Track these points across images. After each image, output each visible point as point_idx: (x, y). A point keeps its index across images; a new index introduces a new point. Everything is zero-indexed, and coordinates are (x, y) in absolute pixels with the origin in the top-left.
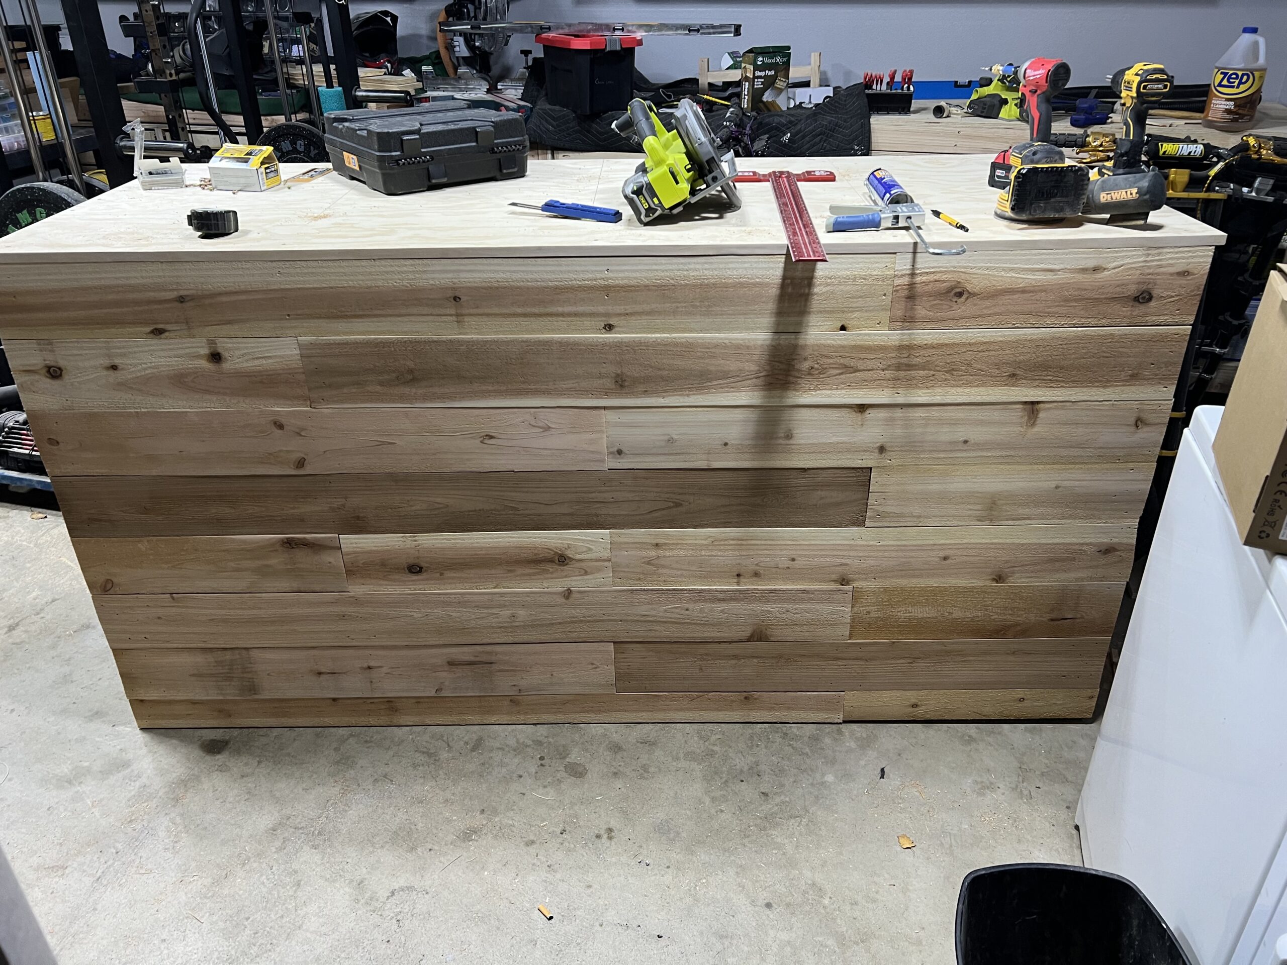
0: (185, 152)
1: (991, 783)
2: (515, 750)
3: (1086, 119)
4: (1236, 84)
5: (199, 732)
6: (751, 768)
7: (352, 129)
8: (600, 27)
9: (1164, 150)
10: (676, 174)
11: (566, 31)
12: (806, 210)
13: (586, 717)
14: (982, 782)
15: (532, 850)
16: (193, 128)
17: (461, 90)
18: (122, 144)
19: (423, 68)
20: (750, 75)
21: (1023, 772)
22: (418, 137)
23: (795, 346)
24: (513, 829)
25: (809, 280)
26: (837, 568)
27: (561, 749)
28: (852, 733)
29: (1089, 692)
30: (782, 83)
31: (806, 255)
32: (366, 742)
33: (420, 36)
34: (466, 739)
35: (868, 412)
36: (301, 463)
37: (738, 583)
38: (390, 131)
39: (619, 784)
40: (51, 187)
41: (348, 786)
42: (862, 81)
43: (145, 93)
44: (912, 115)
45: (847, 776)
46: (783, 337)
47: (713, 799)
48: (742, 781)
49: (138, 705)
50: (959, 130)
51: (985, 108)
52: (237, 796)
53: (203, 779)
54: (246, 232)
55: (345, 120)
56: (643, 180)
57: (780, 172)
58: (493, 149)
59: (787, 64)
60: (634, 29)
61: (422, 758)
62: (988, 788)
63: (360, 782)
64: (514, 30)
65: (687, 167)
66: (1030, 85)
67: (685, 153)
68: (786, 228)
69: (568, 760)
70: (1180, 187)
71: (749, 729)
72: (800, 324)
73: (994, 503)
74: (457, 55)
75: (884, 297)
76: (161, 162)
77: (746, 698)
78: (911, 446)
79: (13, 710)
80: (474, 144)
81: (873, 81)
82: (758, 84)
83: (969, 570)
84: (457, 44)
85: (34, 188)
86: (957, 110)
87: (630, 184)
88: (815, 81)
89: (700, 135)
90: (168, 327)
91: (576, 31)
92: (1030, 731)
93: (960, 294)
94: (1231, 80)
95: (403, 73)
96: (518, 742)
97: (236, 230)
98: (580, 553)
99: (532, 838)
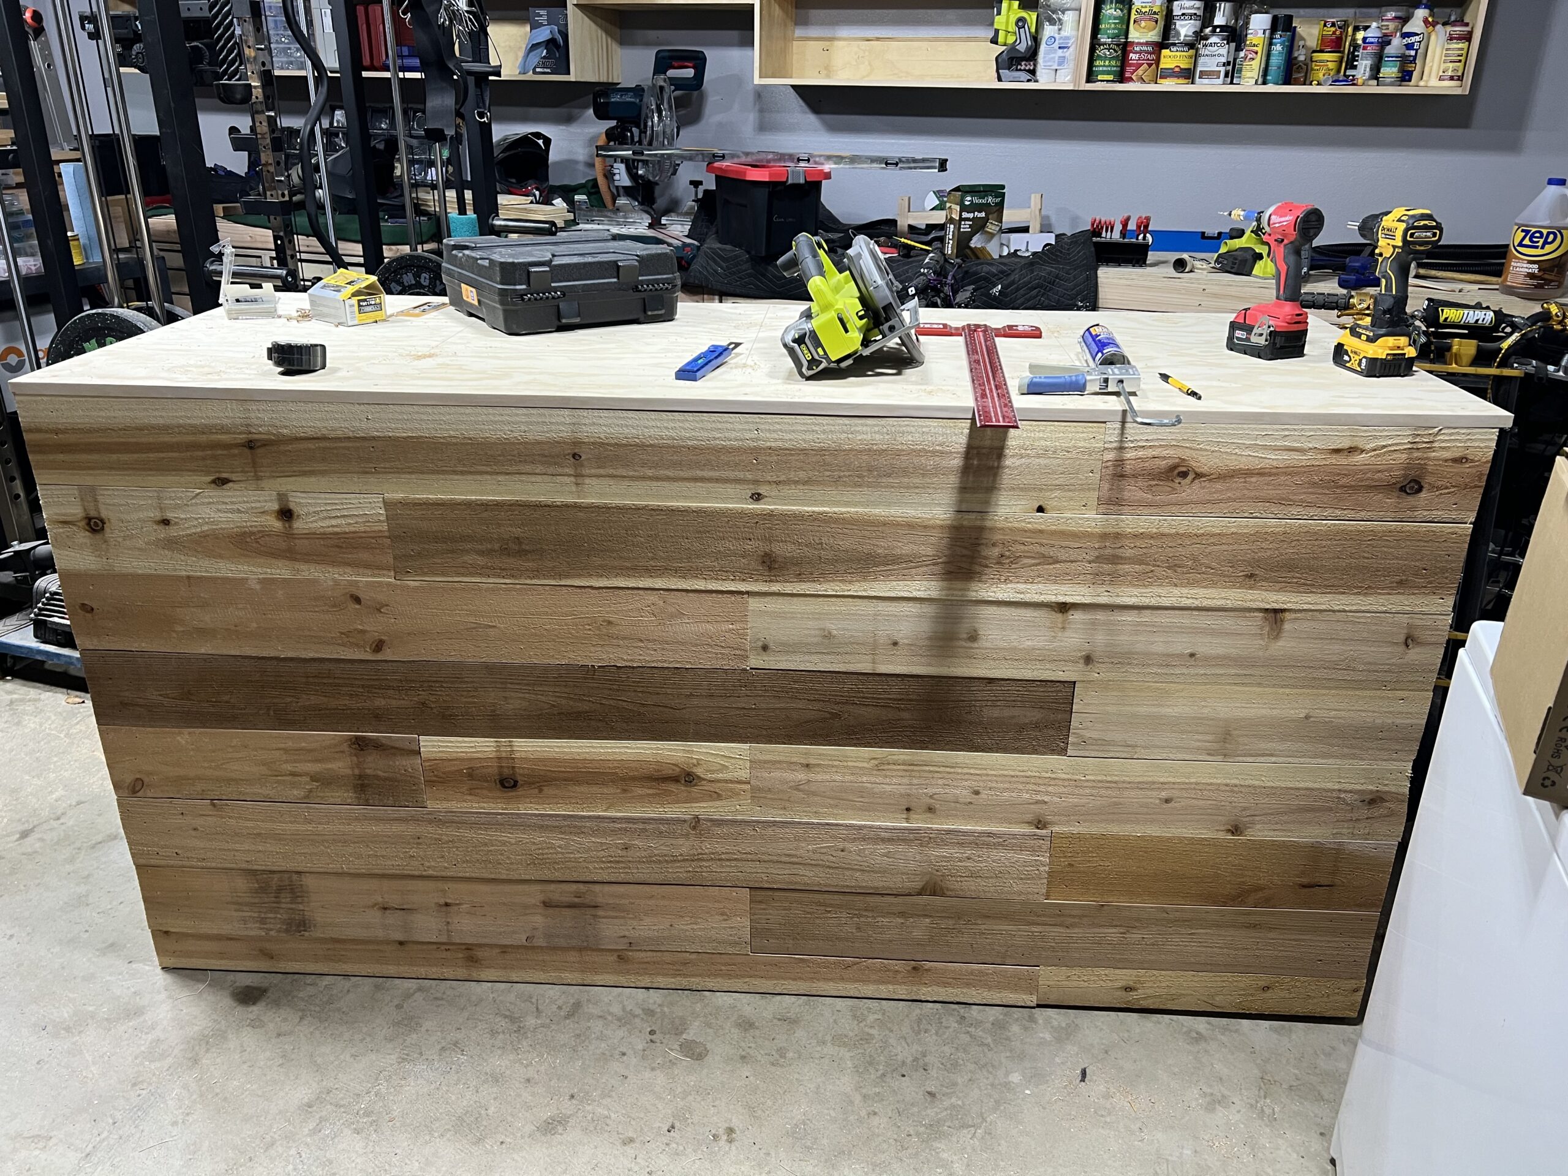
0: (284, 280)
1: (1223, 1096)
2: (619, 1020)
3: (1357, 280)
4: (1540, 244)
5: (231, 977)
6: (916, 1059)
7: (473, 257)
8: (782, 157)
9: (1445, 316)
10: (845, 321)
11: (743, 159)
12: (1001, 369)
13: (711, 984)
14: (1212, 1094)
15: (630, 1150)
16: (304, 256)
17: (618, 224)
18: (212, 268)
19: (576, 197)
20: (956, 217)
21: (1266, 1084)
22: (548, 269)
23: (981, 529)
24: (608, 1121)
25: (999, 452)
26: (1032, 806)
27: (677, 1021)
28: (1048, 1020)
29: (1353, 984)
30: (993, 227)
31: (994, 420)
32: (436, 999)
33: (576, 162)
34: (560, 1003)
35: (1071, 612)
36: (379, 647)
37: (907, 820)
38: (516, 261)
39: (746, 1071)
40: (125, 314)
41: (407, 1055)
42: (1089, 227)
43: (252, 215)
44: (1148, 268)
45: (1037, 1077)
46: (967, 516)
47: (865, 1097)
48: (903, 1076)
49: (162, 936)
50: (1204, 287)
51: (1235, 264)
52: (269, 1059)
53: (230, 1036)
54: (335, 370)
55: (466, 248)
56: (807, 326)
57: (975, 325)
58: (637, 287)
59: (1001, 206)
60: (822, 160)
61: (503, 1023)
62: (1219, 1102)
63: (423, 1049)
64: (683, 158)
65: (860, 314)
66: (1275, 233)
67: (859, 298)
68: (975, 388)
69: (684, 1036)
70: (1466, 360)
71: (917, 1010)
72: (987, 502)
73: (1228, 733)
74: (617, 183)
75: (1091, 474)
76: (251, 288)
77: (914, 968)
78: (1122, 659)
79: (12, 936)
80: (615, 280)
81: (1102, 228)
82: (965, 227)
83: (1196, 817)
84: (616, 171)
85: (107, 314)
86: (1202, 265)
87: (790, 330)
88: (1035, 226)
89: (876, 278)
90: (233, 477)
91: (754, 161)
92: (1275, 1030)
93: (1184, 475)
94: (1535, 240)
95: (554, 202)
96: (624, 1009)
97: (324, 367)
98: (712, 772)
99: (631, 1134)
